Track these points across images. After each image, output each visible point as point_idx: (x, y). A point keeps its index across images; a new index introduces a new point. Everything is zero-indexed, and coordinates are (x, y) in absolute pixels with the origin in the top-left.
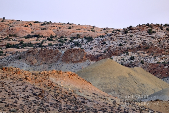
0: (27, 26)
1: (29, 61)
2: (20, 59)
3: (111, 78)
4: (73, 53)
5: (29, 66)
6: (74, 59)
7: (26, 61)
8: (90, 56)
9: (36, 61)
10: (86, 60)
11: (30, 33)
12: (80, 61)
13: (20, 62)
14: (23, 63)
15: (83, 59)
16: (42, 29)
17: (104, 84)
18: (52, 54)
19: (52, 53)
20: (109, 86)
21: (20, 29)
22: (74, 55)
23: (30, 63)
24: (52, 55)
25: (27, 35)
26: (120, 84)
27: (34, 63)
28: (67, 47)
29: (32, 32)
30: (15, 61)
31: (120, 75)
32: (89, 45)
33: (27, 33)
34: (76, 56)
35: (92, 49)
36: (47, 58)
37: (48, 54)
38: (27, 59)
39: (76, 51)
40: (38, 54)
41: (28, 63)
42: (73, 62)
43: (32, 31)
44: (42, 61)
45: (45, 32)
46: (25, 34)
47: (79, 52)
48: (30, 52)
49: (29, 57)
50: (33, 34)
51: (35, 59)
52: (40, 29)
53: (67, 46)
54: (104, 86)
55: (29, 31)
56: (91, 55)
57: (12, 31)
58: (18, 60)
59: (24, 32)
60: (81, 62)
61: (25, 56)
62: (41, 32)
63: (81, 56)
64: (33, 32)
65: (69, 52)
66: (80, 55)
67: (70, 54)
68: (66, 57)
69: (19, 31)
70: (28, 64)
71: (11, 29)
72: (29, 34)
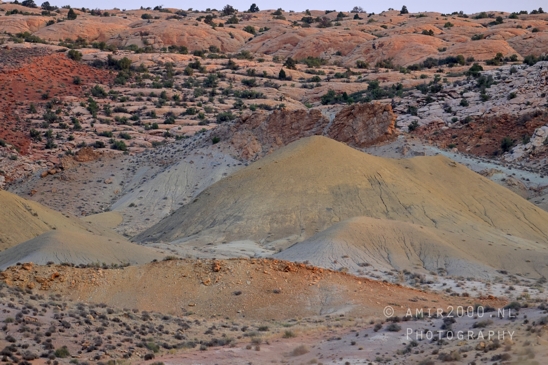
0: (431, 33)
1: (241, 148)
2: (215, 141)
3: (309, 192)
4: (358, 117)
5: (236, 162)
6: (361, 136)
7: (232, 147)
8: (503, 121)
9: (258, 147)
10: (397, 136)
11: (435, 53)
12: (380, 140)
13: (214, 150)
14: (221, 155)
15: (387, 134)
16: (473, 39)
17: (280, 212)
18: (303, 123)
19: (301, 122)
20: (294, 217)
21: (406, 44)
22: (360, 124)
23: (241, 153)
24: (302, 128)
25: (425, 59)
26: (329, 209)
27: (251, 153)
28: (452, 94)
29: (440, 51)
30: (201, 150)
31: (341, 182)
32: (510, 84)
33: (425, 52)
34: (366, 126)
35: (512, 96)
36: (289, 137)
37: (292, 123)
38: (234, 141)
39: (368, 110)
40: (264, 125)
41: (236, 154)
42: (359, 145)
43: (442, 47)
44: (274, 145)
45: (480, 47)
46: (418, 57)
47: (375, 114)
48: (244, 121)
49: (238, 137)
50: (443, 56)
51: (255, 142)
52: (469, 39)
53: (454, 91)
54: (280, 216)
55: (432, 48)
56: (505, 117)
57: (380, 50)
58: (210, 147)
59: (415, 50)
60: (382, 143)
61: (231, 133)
62: (468, 46)
63: (381, 125)
64: (444, 50)
65: (348, 115)
66: (378, 123)
67: (351, 121)
68: (340, 131)
69: (403, 49)
70: (235, 158)
71: (377, 45)
72: (431, 56)
